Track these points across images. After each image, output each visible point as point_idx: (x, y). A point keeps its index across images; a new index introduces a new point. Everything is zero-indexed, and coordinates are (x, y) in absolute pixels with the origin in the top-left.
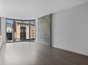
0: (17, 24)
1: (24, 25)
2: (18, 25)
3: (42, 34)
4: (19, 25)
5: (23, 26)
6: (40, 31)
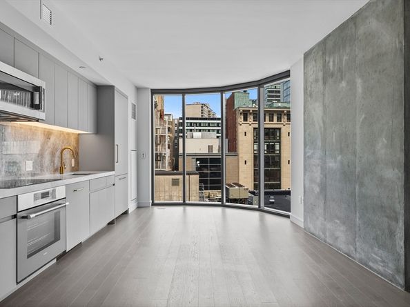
0: (240, 119)
1: (271, 120)
2: (245, 119)
3: (332, 164)
4: (250, 119)
5: (268, 124)
6: (319, 143)
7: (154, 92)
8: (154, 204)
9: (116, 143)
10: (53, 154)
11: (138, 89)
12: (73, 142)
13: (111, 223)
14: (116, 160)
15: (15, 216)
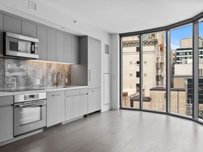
7: (122, 36)
8: (121, 108)
9: (88, 69)
10: (53, 76)
11: (111, 35)
12: (67, 69)
13: (85, 116)
14: (89, 79)
15: (13, 105)
